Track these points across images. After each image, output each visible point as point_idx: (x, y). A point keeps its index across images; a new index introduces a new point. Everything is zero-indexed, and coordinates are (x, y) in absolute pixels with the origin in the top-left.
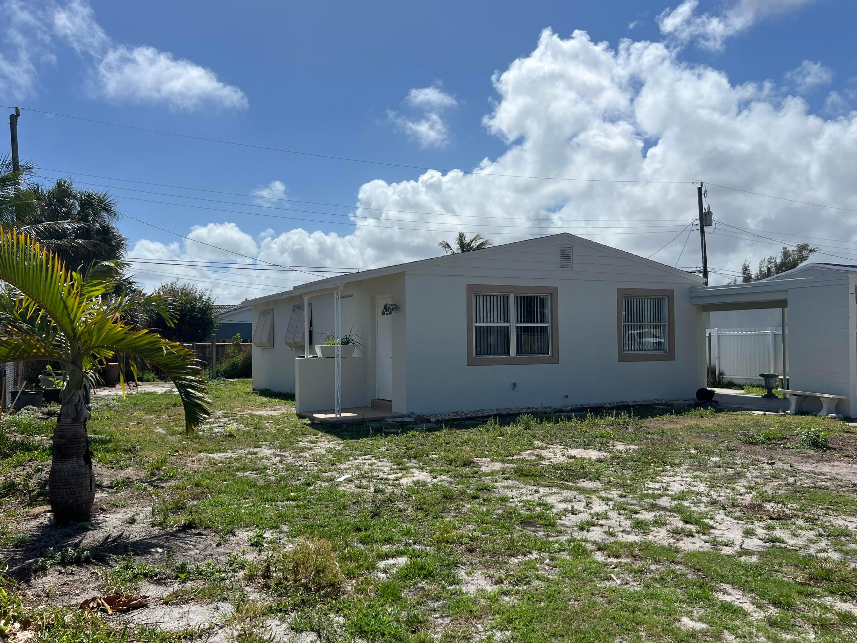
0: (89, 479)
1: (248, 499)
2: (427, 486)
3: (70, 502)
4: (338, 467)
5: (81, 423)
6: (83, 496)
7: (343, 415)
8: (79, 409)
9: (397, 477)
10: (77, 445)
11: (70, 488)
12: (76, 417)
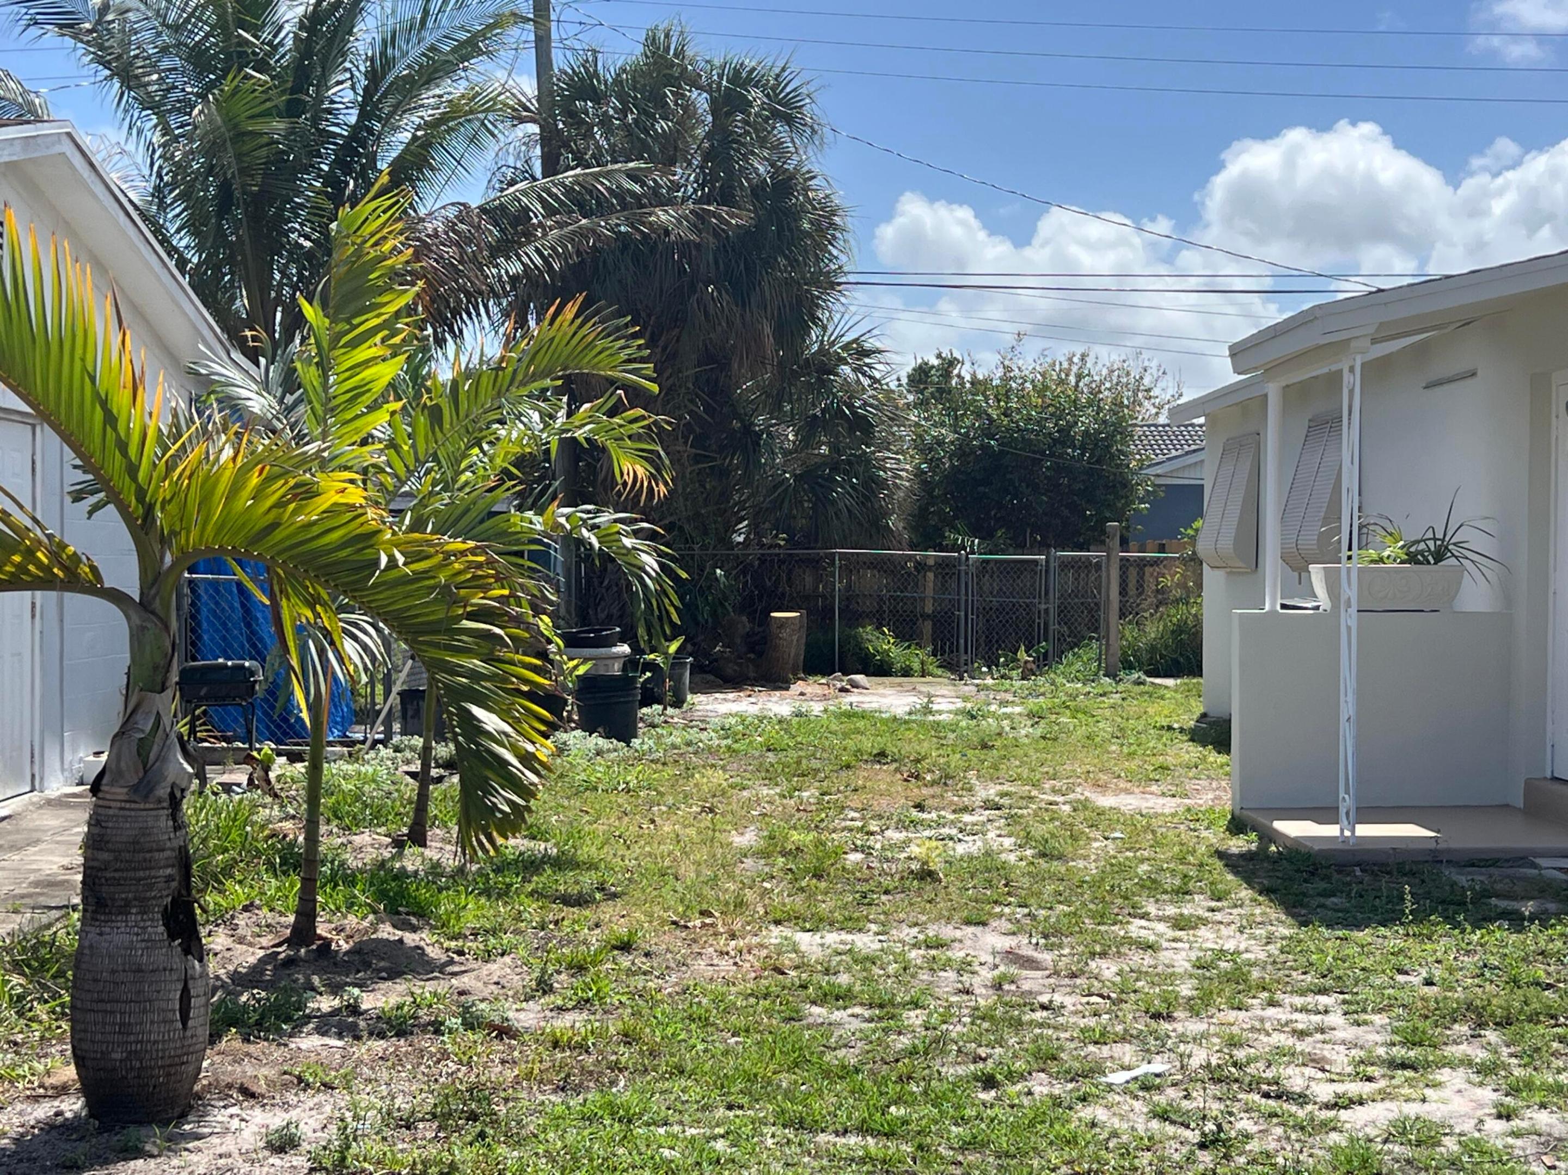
0: (180, 986)
1: (741, 1107)
2: (1439, 1144)
3: (114, 1056)
4: (1179, 1027)
5: (160, 801)
6: (156, 1042)
7: (1364, 830)
8: (152, 756)
9: (1338, 1096)
10: (141, 874)
11: (112, 1012)
12: (141, 781)
